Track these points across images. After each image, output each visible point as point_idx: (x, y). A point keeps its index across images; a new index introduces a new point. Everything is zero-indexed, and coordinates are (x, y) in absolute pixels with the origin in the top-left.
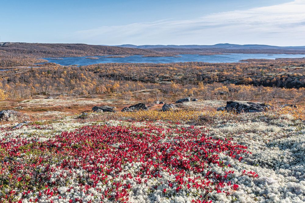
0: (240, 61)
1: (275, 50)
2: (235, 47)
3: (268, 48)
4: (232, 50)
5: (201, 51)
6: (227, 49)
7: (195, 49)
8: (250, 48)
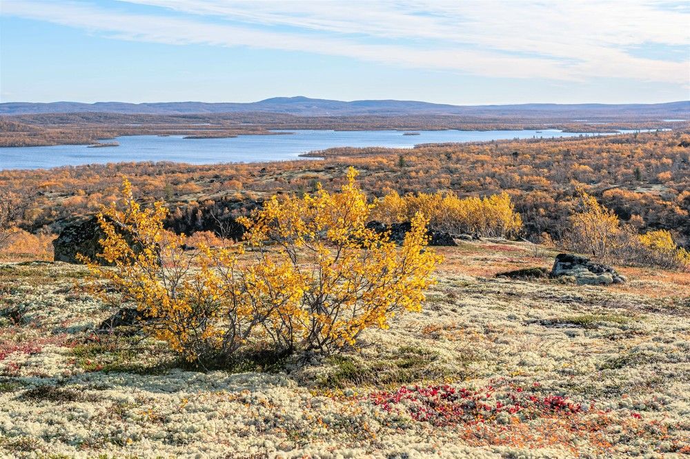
0: (305, 156)
1: (439, 117)
2: (326, 107)
3: (424, 112)
4: (307, 119)
5: (205, 122)
6: (294, 114)
7: (184, 117)
8: (369, 111)
